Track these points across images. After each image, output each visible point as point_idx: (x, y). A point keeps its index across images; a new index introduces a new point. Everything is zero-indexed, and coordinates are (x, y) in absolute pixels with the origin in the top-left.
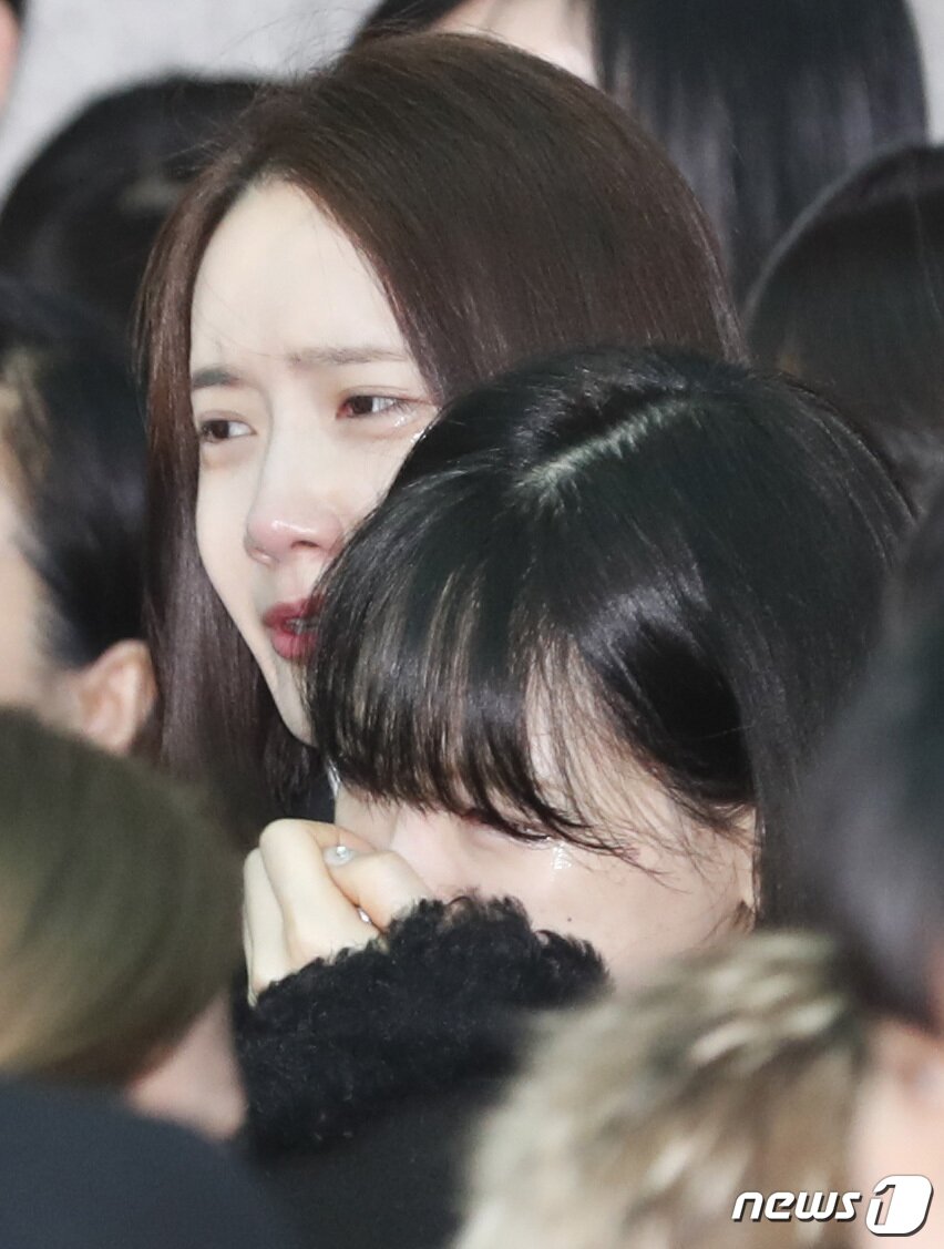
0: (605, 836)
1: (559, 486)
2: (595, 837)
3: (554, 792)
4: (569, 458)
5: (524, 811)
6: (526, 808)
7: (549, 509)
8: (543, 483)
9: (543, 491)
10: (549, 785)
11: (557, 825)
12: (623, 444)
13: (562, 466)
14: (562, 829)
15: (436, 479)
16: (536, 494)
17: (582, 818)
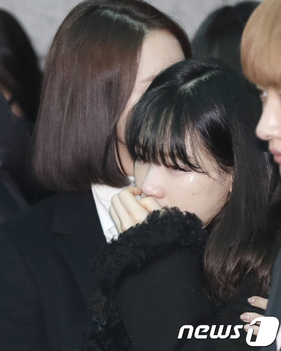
0: (204, 170)
1: (191, 88)
2: (202, 170)
3: (192, 160)
4: (192, 82)
5: (185, 165)
6: (186, 164)
7: (189, 93)
8: (187, 87)
9: (187, 90)
10: (191, 157)
11: (193, 167)
12: (205, 79)
13: (191, 84)
14: (194, 168)
15: (159, 88)
16: (186, 90)
17: (199, 165)
